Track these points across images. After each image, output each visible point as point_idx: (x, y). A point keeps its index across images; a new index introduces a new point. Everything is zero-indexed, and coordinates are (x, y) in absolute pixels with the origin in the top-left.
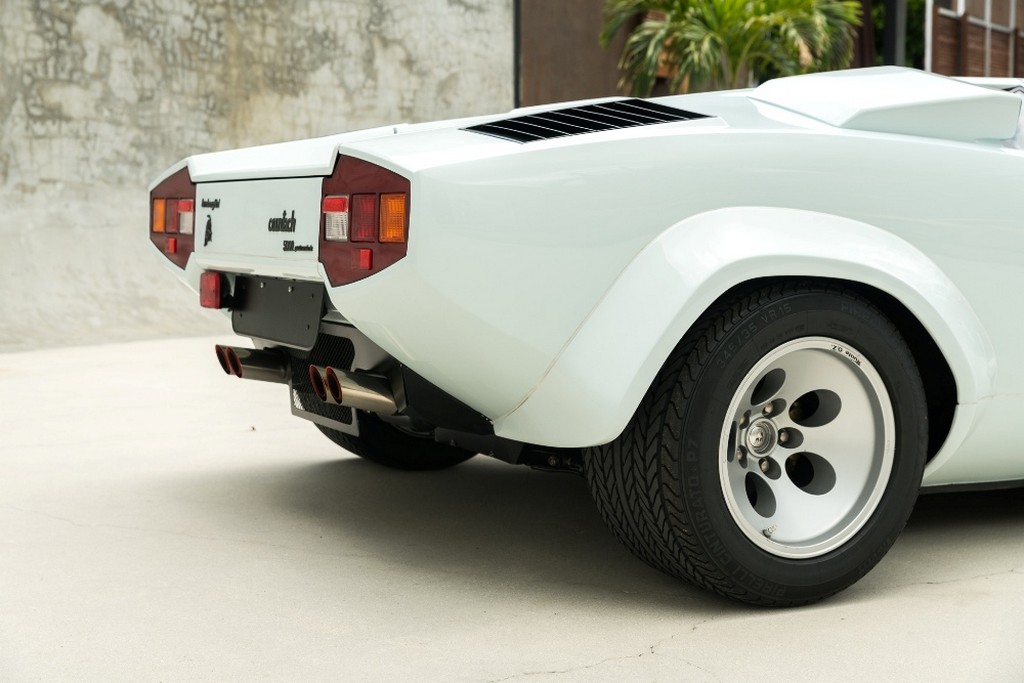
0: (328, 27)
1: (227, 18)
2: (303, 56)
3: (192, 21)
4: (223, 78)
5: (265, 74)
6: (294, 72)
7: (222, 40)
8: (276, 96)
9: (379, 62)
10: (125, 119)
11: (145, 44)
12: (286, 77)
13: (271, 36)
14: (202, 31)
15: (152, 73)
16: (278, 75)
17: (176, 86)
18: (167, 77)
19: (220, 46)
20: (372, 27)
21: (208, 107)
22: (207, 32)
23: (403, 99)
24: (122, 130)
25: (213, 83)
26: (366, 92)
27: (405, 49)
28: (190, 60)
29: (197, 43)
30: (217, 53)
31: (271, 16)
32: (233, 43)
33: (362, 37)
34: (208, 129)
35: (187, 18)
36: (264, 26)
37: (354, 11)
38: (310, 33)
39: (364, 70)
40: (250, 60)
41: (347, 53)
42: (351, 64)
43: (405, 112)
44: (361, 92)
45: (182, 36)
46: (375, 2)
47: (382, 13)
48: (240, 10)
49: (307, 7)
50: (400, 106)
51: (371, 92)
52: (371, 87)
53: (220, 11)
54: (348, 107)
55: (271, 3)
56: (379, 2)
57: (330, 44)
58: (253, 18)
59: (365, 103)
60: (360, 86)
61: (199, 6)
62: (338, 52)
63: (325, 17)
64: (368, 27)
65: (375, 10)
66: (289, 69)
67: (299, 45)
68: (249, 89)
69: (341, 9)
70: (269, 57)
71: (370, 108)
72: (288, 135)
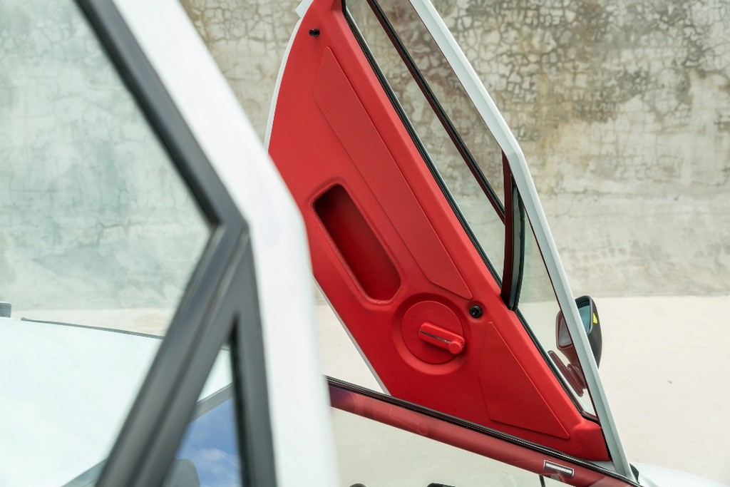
0: (641, 69)
1: (540, 72)
2: (614, 92)
3: (508, 78)
4: (533, 115)
5: (574, 108)
6: (604, 105)
7: (534, 88)
8: (585, 124)
9: (696, 88)
10: (443, 149)
11: (463, 99)
12: (594, 108)
13: (582, 81)
14: (516, 84)
15: (468, 118)
16: (587, 108)
19: (533, 92)
20: (689, 63)
21: (519, 136)
22: (520, 85)
23: (721, 116)
24: (442, 157)
25: (525, 118)
26: (678, 114)
27: (725, 76)
28: (504, 104)
29: (512, 92)
30: (529, 97)
31: (582, 66)
32: (544, 89)
33: (677, 72)
35: (503, 76)
36: (575, 74)
37: (669, 53)
38: (621, 74)
39: (678, 97)
40: (560, 99)
41: (660, 86)
42: (664, 93)
43: (722, 126)
44: (673, 114)
45: (498, 89)
46: (693, 44)
47: (701, 52)
48: (552, 65)
49: (619, 55)
50: (717, 121)
51: (684, 113)
52: (684, 110)
53: (533, 67)
54: (658, 127)
55: (582, 56)
56: (698, 43)
57: (641, 81)
58: (565, 69)
59: (677, 122)
60: (673, 109)
61: (514, 66)
62: (650, 86)
63: (638, 61)
64: (684, 64)
65: (693, 50)
66: (599, 103)
67: (609, 84)
68: (558, 120)
69: (656, 53)
70: (579, 96)
71: (682, 125)
72: (594, 150)
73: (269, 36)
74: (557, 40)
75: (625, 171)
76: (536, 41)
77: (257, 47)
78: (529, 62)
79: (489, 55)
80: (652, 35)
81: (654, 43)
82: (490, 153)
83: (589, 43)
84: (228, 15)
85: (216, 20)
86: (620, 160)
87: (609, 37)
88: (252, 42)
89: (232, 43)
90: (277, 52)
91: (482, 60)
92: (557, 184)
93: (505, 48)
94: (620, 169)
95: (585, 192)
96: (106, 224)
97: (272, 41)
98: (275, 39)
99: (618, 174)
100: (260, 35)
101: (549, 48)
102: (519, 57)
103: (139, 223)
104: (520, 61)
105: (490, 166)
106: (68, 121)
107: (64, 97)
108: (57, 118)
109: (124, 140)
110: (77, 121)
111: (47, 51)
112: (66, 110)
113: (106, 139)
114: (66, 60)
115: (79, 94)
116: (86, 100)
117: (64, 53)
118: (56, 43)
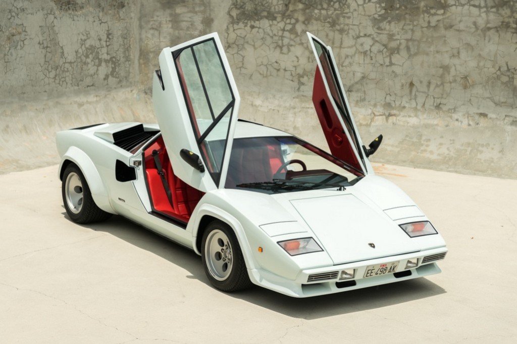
73: (483, 4)
77: (475, 11)
88: (472, 8)
89: (460, 8)
90: (487, 14)
96: (376, 113)
97: (484, 7)
98: (486, 6)
100: (477, 4)
103: (394, 115)
106: (362, 51)
107: (361, 37)
108: (357, 49)
109: (391, 64)
110: (367, 51)
111: (355, 10)
112: (362, 45)
113: (382, 62)
114: (365, 15)
115: (369, 36)
116: (373, 39)
117: (365, 11)
118: (361, 5)
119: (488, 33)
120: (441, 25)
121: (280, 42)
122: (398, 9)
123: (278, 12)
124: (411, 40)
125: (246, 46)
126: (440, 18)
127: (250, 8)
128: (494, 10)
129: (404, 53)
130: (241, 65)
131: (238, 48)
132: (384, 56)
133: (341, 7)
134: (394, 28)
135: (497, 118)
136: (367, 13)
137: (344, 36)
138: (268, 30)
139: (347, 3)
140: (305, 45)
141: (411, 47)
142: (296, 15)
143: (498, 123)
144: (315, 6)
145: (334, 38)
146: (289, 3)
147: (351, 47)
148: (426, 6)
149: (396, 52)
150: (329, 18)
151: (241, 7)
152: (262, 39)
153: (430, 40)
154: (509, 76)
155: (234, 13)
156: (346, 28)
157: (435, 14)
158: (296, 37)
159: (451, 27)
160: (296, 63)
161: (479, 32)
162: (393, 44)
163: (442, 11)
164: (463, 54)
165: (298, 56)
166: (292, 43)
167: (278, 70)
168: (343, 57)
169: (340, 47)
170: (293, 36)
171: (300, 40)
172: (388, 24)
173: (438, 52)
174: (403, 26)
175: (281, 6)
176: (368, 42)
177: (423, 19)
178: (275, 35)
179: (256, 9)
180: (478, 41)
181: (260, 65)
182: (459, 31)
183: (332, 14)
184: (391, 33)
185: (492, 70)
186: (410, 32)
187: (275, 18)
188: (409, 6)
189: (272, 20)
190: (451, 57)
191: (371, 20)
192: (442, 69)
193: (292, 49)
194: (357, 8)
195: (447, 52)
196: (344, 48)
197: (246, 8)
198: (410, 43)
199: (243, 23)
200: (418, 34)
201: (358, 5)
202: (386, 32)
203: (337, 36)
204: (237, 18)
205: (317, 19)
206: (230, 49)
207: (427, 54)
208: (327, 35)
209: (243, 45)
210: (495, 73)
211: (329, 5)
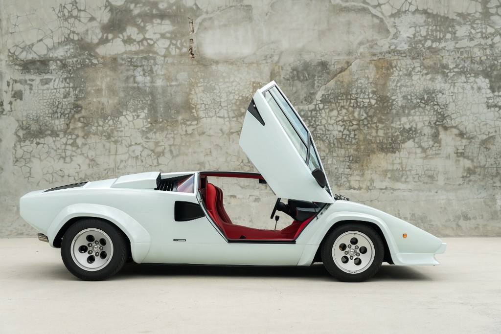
0: (412, 126)
1: (359, 129)
2: (398, 138)
3: (343, 132)
4: (356, 150)
5: (378, 146)
6: (393, 144)
7: (356, 137)
8: (384, 154)
9: (442, 135)
12: (389, 146)
13: (381, 133)
14: (347, 135)
15: (324, 151)
16: (384, 146)
17: (334, 154)
18: (330, 151)
19: (356, 139)
20: (438, 123)
21: (349, 160)
22: (349, 135)
23: (458, 149)
25: (352, 152)
26: (434, 148)
27: (458, 129)
28: (341, 145)
29: (345, 139)
30: (354, 141)
31: (380, 126)
32: (361, 137)
33: (432, 127)
34: (350, 167)
35: (340, 131)
36: (377, 130)
37: (427, 118)
38: (402, 129)
39: (433, 140)
40: (370, 142)
41: (423, 135)
42: (425, 138)
43: (459, 154)
44: (431, 149)
45: (337, 137)
46: (440, 113)
47: (444, 117)
48: (365, 125)
49: (400, 120)
50: (456, 152)
51: (437, 148)
52: (437, 146)
53: (355, 127)
54: (424, 155)
55: (380, 121)
56: (442, 113)
57: (413, 132)
58: (372, 127)
59: (434, 152)
60: (431, 146)
61: (345, 126)
62: (417, 135)
63: (410, 122)
64: (435, 123)
65: (440, 116)
66: (390, 144)
67: (396, 134)
68: (370, 152)
69: (419, 118)
70: (380, 140)
71: (436, 154)
72: (390, 167)
73: (226, 116)
74: (367, 113)
75: (407, 177)
76: (356, 114)
77: (221, 121)
78: (353, 125)
79: (332, 122)
80: (417, 110)
81: (418, 113)
82: (336, 168)
83: (384, 114)
84: (207, 107)
85: (202, 109)
86: (404, 172)
87: (394, 111)
88: (218, 118)
89: (209, 119)
90: (229, 123)
91: (329, 124)
92: (371, 185)
93: (341, 118)
94: (404, 177)
95: (386, 188)
97: (227, 118)
98: (229, 117)
99: (403, 179)
100: (222, 116)
101: (363, 117)
102: (348, 122)
104: (348, 124)
105: (336, 175)
106: (134, 156)
107: (133, 145)
108: (129, 155)
109: (158, 164)
110: (138, 156)
111: (127, 125)
112: (134, 151)
113: (151, 164)
114: (134, 128)
115: (139, 144)
116: (142, 146)
117: (134, 125)
118: (131, 121)
119: (231, 136)
120: (196, 133)
121: (63, 154)
122: (161, 123)
123: (61, 131)
124: (173, 145)
125: (33, 159)
126: (194, 127)
127: (35, 129)
128: (235, 119)
129: (168, 155)
130: (28, 175)
131: (26, 162)
132: (153, 158)
133: (114, 124)
134: (159, 136)
135: (243, 198)
136: (136, 127)
137: (118, 145)
138: (52, 145)
139: (119, 120)
140: (85, 155)
141: (173, 150)
142: (76, 132)
143: (245, 201)
144: (92, 124)
145: (110, 148)
146: (70, 123)
147: (125, 153)
148: (183, 119)
149: (162, 155)
150: (105, 132)
151: (27, 128)
152: (47, 153)
153: (188, 144)
154: (249, 166)
155: (21, 133)
156: (120, 139)
157: (191, 125)
158: (77, 149)
159: (203, 133)
160: (78, 170)
161: (225, 136)
162: (159, 149)
163: (195, 122)
164: (214, 153)
165: (80, 164)
166: (74, 154)
167: (63, 177)
168: (119, 162)
169: (116, 154)
170: (74, 149)
171: (81, 151)
172: (154, 134)
173: (194, 153)
174: (166, 135)
175: (62, 126)
176: (138, 149)
177: (181, 129)
178: (58, 148)
179: (40, 129)
180: (225, 142)
181: (46, 174)
182: (209, 136)
183: (108, 129)
184: (157, 141)
185: (238, 163)
186: (172, 140)
187: (58, 136)
188: (169, 120)
189: (55, 137)
190: (205, 156)
191: (140, 132)
192: (199, 165)
193: (74, 158)
194: (128, 124)
195: (202, 152)
196: (119, 155)
197: (32, 129)
198: (173, 148)
199: (29, 141)
200: (178, 141)
201: (129, 121)
202: (152, 140)
203: (113, 146)
204: (23, 137)
205: (94, 134)
206: (18, 162)
207: (187, 155)
208: (104, 146)
209: (30, 159)
210: (240, 165)
211: (104, 122)
